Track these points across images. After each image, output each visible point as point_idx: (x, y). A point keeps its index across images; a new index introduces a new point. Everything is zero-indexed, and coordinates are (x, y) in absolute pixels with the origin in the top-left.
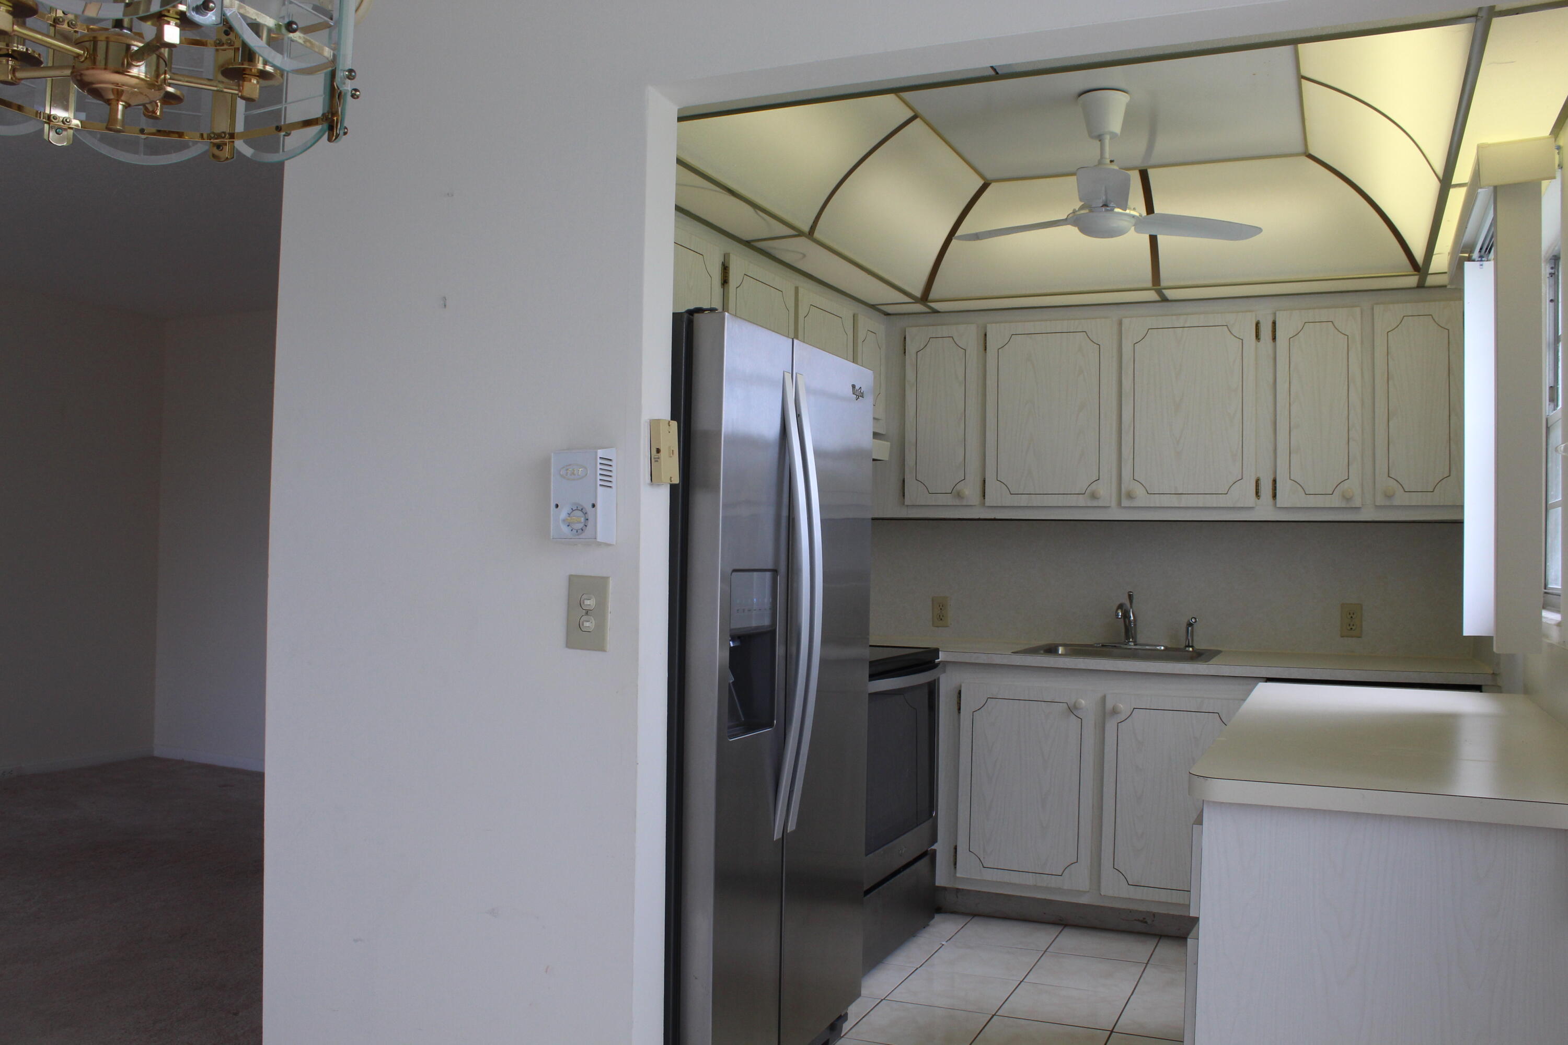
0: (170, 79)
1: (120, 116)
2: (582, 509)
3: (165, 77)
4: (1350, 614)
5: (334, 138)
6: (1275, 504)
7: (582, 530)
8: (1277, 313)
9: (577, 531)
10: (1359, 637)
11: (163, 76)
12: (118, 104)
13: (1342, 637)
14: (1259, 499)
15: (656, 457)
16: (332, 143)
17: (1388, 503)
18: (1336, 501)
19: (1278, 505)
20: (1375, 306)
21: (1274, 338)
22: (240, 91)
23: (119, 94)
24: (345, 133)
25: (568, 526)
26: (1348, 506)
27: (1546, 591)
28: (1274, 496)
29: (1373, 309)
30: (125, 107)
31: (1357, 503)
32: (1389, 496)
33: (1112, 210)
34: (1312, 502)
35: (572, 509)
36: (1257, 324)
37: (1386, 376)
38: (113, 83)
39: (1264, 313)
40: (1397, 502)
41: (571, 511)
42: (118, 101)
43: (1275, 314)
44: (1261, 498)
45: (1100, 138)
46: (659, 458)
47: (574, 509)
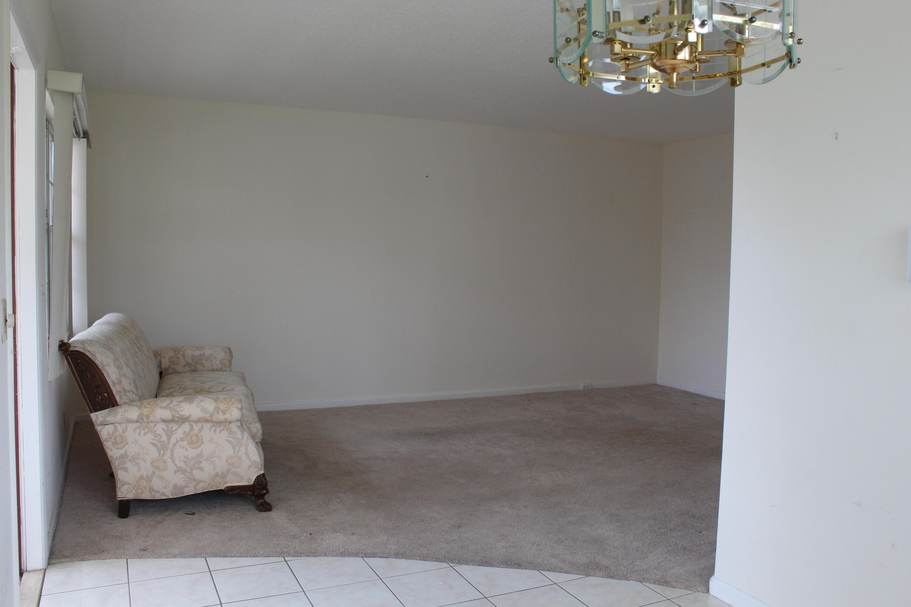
0: (698, 55)
1: (675, 80)
3: (695, 55)
5: (792, 66)
11: (694, 55)
12: (673, 74)
16: (792, 70)
22: (735, 53)
23: (674, 70)
24: (799, 62)
30: (677, 75)
38: (670, 65)
42: (674, 72)
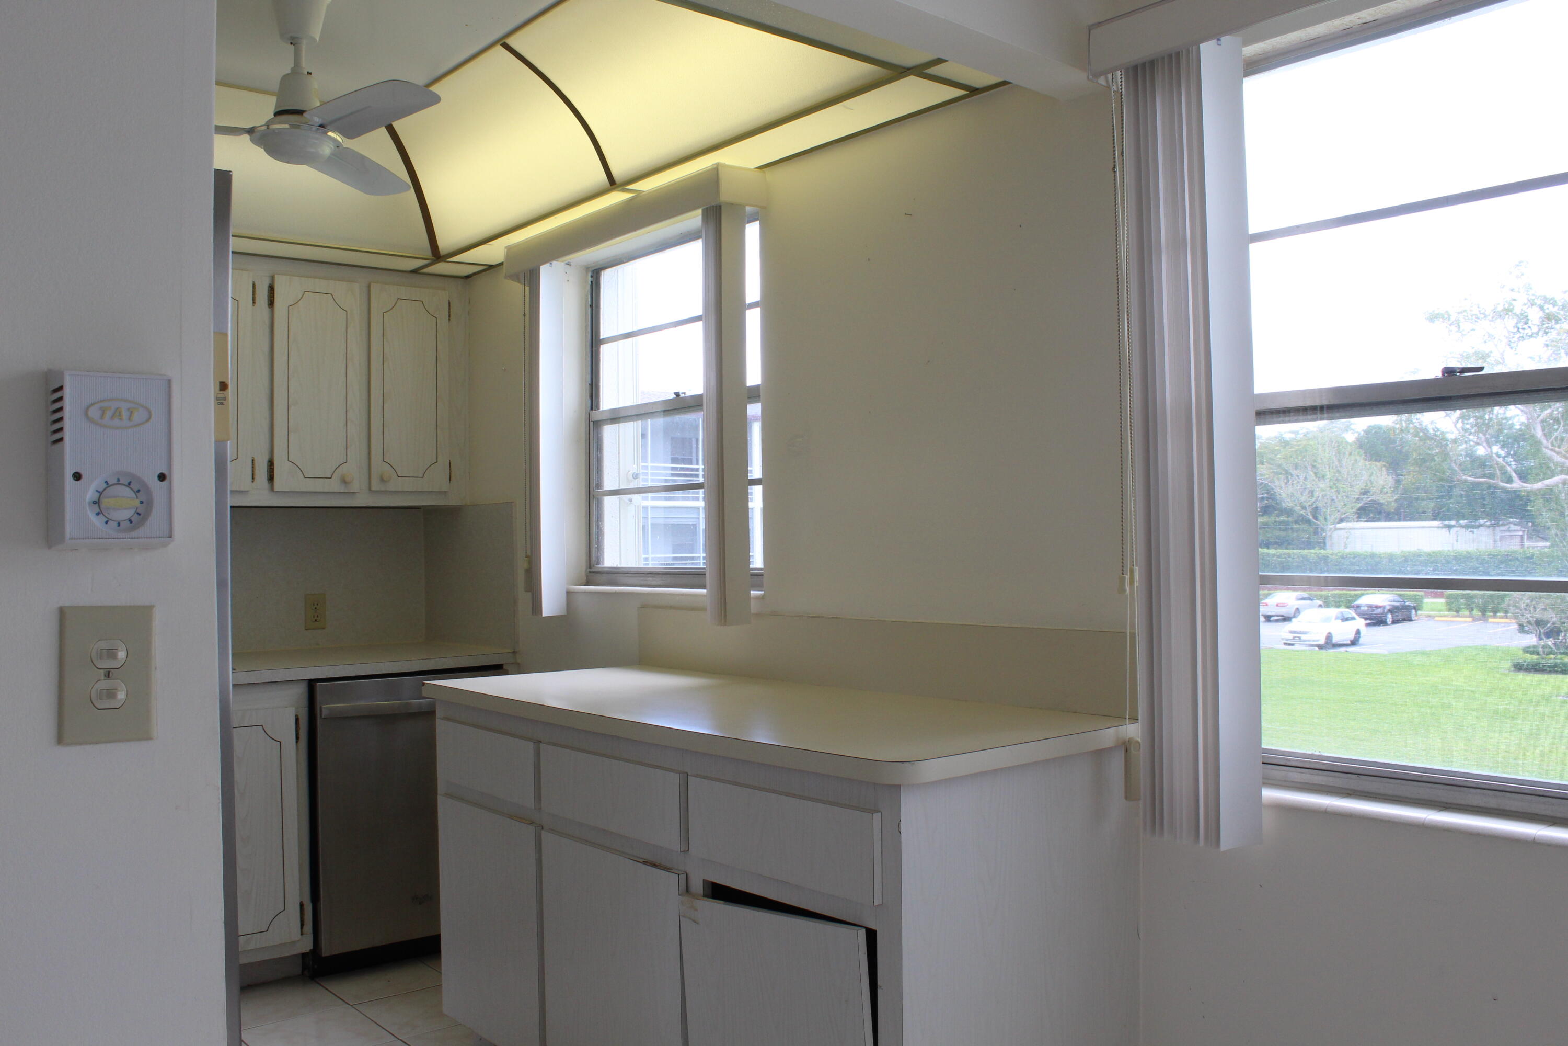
2: (129, 484)
4: (314, 605)
6: (272, 488)
7: (131, 522)
8: (276, 277)
9: (119, 525)
10: (324, 629)
13: (306, 630)
14: (253, 482)
15: (219, 396)
17: (383, 489)
18: (335, 486)
19: (276, 488)
20: (372, 285)
21: (271, 303)
25: (98, 514)
26: (346, 491)
27: (591, 570)
28: (271, 478)
29: (369, 287)
31: (355, 487)
32: (382, 480)
33: (326, 133)
34: (311, 486)
35: (106, 482)
36: (254, 285)
37: (381, 358)
39: (260, 274)
40: (391, 487)
41: (105, 485)
43: (273, 278)
44: (255, 482)
45: (294, 42)
46: (225, 399)
47: (110, 483)
